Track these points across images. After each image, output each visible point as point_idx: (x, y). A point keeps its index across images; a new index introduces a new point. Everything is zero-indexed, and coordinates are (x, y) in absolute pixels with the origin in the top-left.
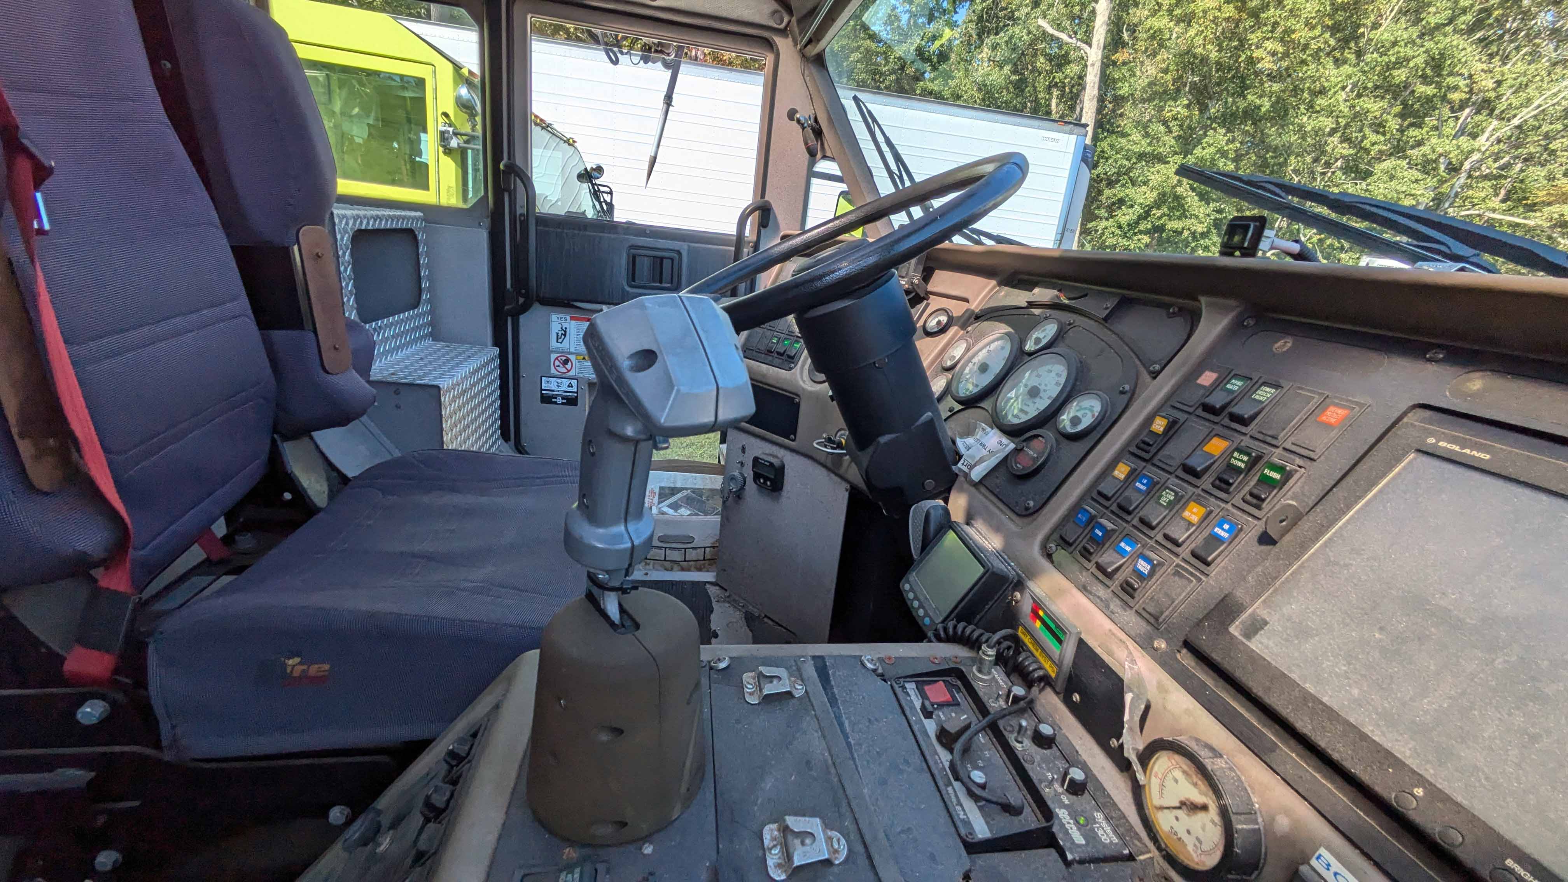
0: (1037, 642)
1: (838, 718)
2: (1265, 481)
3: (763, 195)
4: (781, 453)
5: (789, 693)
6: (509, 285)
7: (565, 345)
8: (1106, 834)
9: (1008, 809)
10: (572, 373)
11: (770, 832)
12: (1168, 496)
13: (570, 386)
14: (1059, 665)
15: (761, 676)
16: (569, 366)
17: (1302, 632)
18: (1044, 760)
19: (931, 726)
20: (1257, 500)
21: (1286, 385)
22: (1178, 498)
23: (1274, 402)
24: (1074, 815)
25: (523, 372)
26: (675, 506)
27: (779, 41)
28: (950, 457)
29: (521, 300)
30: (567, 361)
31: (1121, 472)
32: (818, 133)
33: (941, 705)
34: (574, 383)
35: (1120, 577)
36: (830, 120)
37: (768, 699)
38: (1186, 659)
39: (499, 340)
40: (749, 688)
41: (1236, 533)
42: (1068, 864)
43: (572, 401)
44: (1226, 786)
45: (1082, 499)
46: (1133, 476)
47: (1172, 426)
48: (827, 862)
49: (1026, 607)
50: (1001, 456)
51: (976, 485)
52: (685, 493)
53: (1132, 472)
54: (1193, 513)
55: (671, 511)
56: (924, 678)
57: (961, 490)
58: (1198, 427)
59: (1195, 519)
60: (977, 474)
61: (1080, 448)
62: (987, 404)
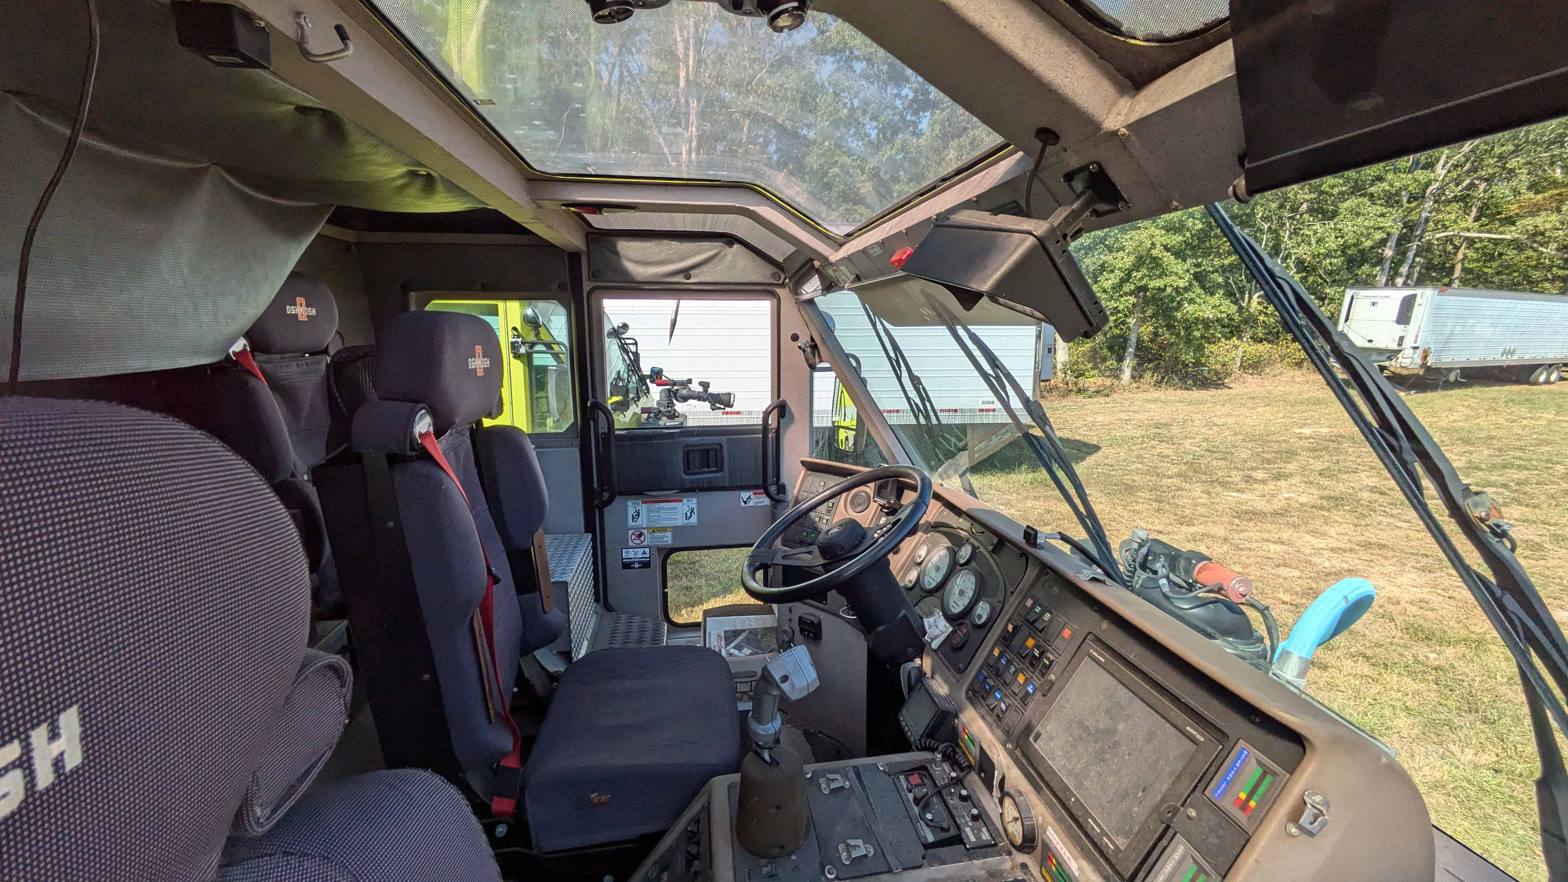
0: (966, 747)
1: (867, 796)
2: (1044, 664)
3: (779, 397)
4: (818, 613)
5: (843, 787)
6: (595, 485)
7: (639, 522)
8: (986, 836)
9: (942, 829)
10: (645, 543)
11: (841, 847)
12: (1013, 669)
13: (644, 553)
14: (975, 759)
15: (828, 779)
16: (642, 538)
17: (1051, 738)
18: (963, 807)
19: (911, 796)
20: (1043, 675)
21: (1055, 613)
22: (1017, 670)
23: (1051, 620)
24: (972, 830)
25: (608, 547)
26: (739, 648)
27: (779, 291)
28: (919, 633)
29: (606, 495)
30: (641, 535)
31: (996, 653)
32: (815, 347)
33: (916, 786)
34: (647, 550)
35: (996, 711)
36: (823, 339)
37: (833, 791)
38: (1018, 753)
39: (589, 527)
40: (823, 786)
41: (1035, 690)
42: (968, 850)
43: (646, 565)
44: (1022, 807)
45: (981, 668)
46: (1001, 654)
47: (1015, 628)
48: (866, 856)
49: (960, 728)
50: (946, 635)
51: (935, 651)
52: (744, 635)
53: (1001, 652)
54: (1021, 679)
55: (736, 652)
56: (908, 773)
57: (928, 655)
58: (1025, 630)
59: (1022, 682)
60: (935, 645)
61: (981, 633)
62: (938, 594)
